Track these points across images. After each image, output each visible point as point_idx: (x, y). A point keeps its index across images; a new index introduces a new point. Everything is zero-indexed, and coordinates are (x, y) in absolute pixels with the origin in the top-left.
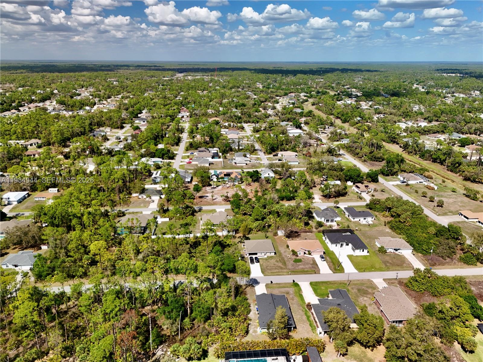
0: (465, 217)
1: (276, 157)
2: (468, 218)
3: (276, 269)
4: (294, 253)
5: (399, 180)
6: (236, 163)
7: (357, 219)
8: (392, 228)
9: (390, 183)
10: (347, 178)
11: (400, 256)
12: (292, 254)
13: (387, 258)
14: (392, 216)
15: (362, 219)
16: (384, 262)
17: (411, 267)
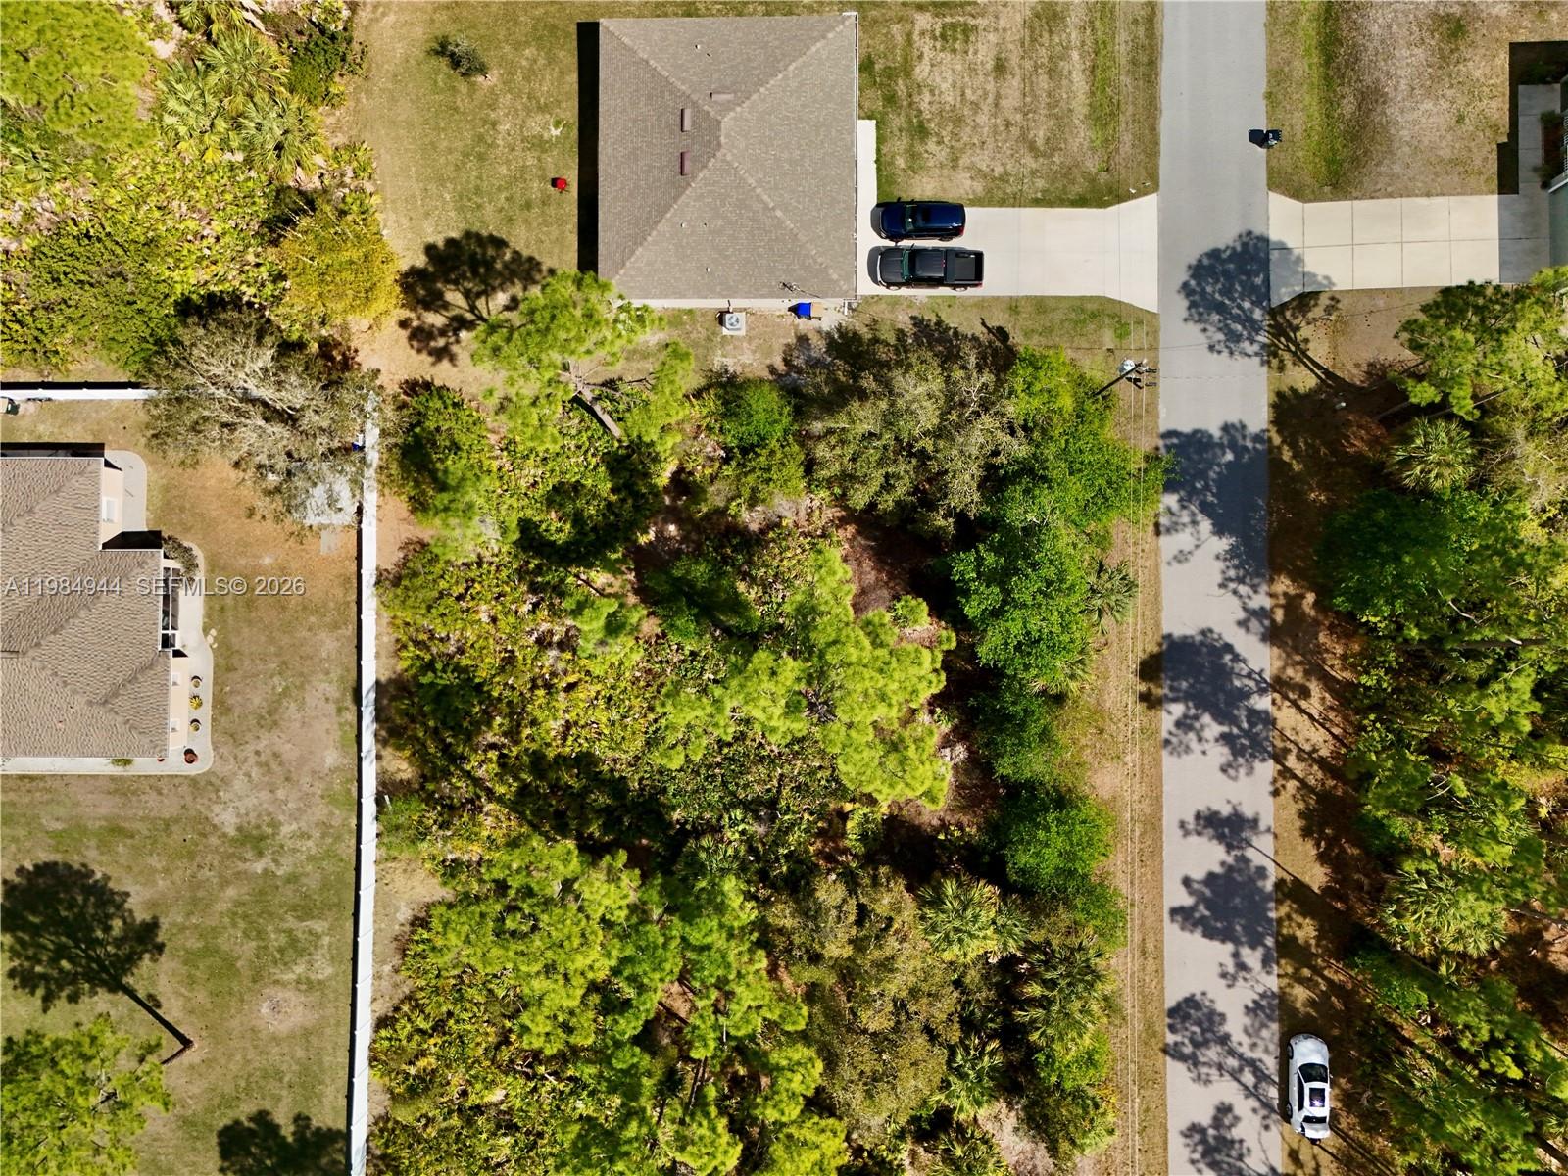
3: (1053, 72)
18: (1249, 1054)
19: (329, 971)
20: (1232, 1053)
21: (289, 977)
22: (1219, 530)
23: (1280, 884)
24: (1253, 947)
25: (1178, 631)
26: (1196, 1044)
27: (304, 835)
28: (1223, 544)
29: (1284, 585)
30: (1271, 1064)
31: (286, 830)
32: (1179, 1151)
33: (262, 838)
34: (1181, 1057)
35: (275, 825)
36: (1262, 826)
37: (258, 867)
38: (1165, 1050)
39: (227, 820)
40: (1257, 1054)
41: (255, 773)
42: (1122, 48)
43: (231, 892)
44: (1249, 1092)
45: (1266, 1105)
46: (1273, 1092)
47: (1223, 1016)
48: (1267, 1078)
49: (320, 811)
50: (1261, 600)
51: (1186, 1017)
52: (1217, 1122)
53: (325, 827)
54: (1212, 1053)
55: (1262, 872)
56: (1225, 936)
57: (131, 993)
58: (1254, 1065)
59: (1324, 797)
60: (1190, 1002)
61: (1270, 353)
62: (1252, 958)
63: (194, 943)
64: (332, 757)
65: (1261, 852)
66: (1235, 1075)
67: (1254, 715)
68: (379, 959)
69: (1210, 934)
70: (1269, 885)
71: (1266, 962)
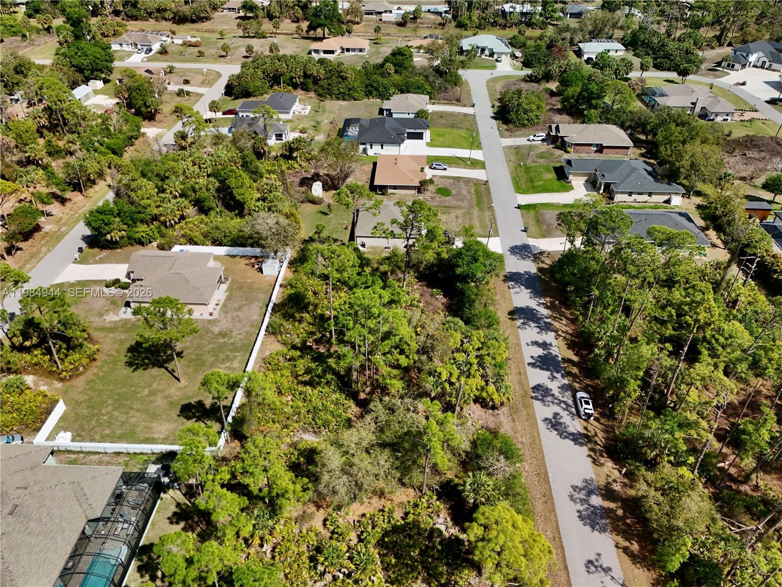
0: (325, 52)
5: (131, 53)
8: (342, 96)
9: (130, 60)
10: (87, 73)
11: (434, 113)
12: (419, 192)
13: (442, 121)
14: (295, 86)
15: (294, 108)
16: (453, 126)
17: (466, 115)
18: (562, 399)
19: (238, 365)
20: (556, 399)
21: (224, 366)
22: (527, 288)
23: (563, 359)
24: (558, 372)
25: (519, 306)
26: (543, 396)
27: (240, 334)
28: (529, 291)
29: (548, 299)
30: (570, 402)
31: (234, 333)
32: (542, 426)
33: (226, 335)
34: (539, 400)
35: (231, 332)
36: (553, 344)
37: (222, 341)
38: (532, 398)
39: (216, 330)
40: (565, 399)
41: (229, 320)
42: (487, 219)
43: (211, 346)
44: (564, 409)
45: (571, 413)
46: (573, 410)
47: (551, 390)
48: (571, 406)
49: (248, 329)
50: (542, 301)
51: (538, 390)
52: (555, 417)
53: (247, 333)
54: (549, 398)
55: (556, 356)
56: (547, 370)
57: (166, 369)
58: (565, 403)
59: (571, 341)
60: (539, 385)
61: (534, 261)
62: (558, 376)
63: (193, 357)
64: (256, 317)
65: (555, 351)
66: (558, 404)
67: (545, 322)
68: (256, 363)
69: (542, 369)
70: (560, 359)
71: (563, 376)
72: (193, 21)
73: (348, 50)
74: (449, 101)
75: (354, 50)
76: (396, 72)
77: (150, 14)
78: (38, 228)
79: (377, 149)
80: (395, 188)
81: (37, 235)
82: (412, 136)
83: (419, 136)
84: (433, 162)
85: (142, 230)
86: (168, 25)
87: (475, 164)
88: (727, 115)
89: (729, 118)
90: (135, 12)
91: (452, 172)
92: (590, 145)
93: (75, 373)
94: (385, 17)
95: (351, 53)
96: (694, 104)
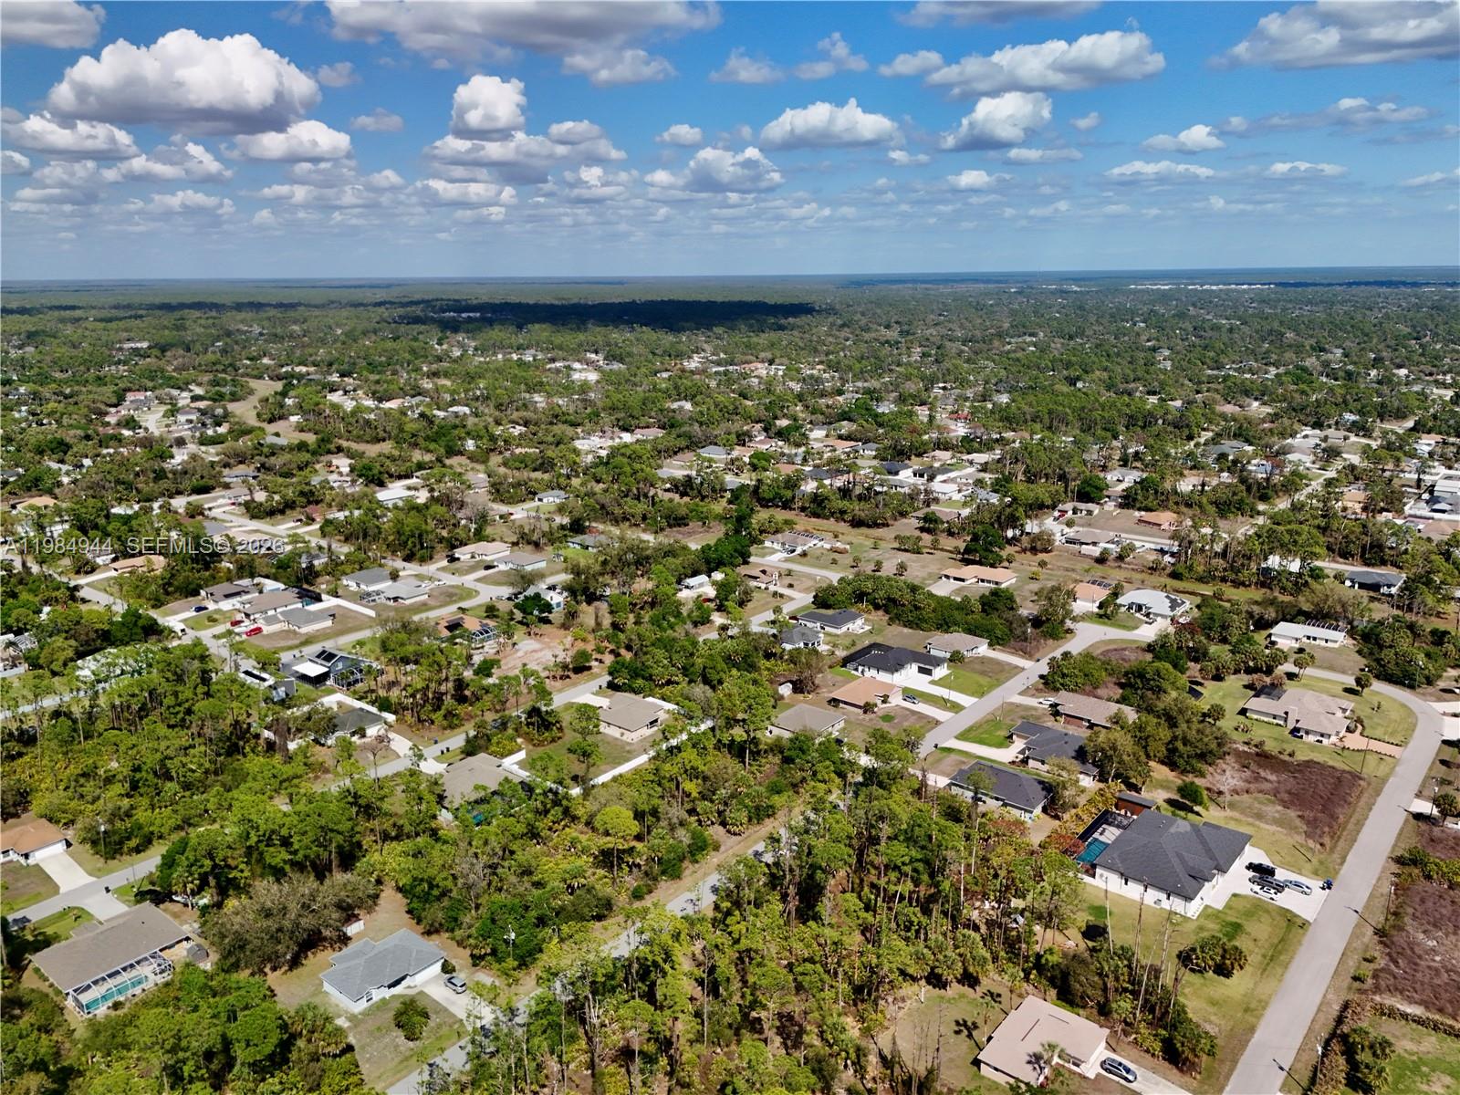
0: (955, 579)
1: (456, 565)
2: (963, 580)
4: (868, 708)
5: (774, 551)
6: (396, 599)
7: (844, 629)
8: (908, 624)
9: (768, 558)
10: (713, 565)
11: (983, 657)
12: (865, 712)
13: (978, 667)
14: (877, 607)
15: (850, 625)
16: (983, 673)
17: (1017, 667)
72: (869, 526)
73: (983, 581)
74: (1015, 652)
75: (989, 582)
76: (984, 611)
77: (832, 514)
78: (589, 668)
79: (873, 672)
80: (846, 703)
81: (586, 673)
82: (921, 670)
83: (928, 672)
84: (910, 695)
85: (640, 682)
86: (843, 527)
87: (956, 708)
88: (1322, 735)
89: (1325, 741)
90: (819, 511)
91: (921, 707)
92: (1082, 719)
93: (540, 744)
94: (1085, 549)
95: (986, 584)
96: (1286, 713)
